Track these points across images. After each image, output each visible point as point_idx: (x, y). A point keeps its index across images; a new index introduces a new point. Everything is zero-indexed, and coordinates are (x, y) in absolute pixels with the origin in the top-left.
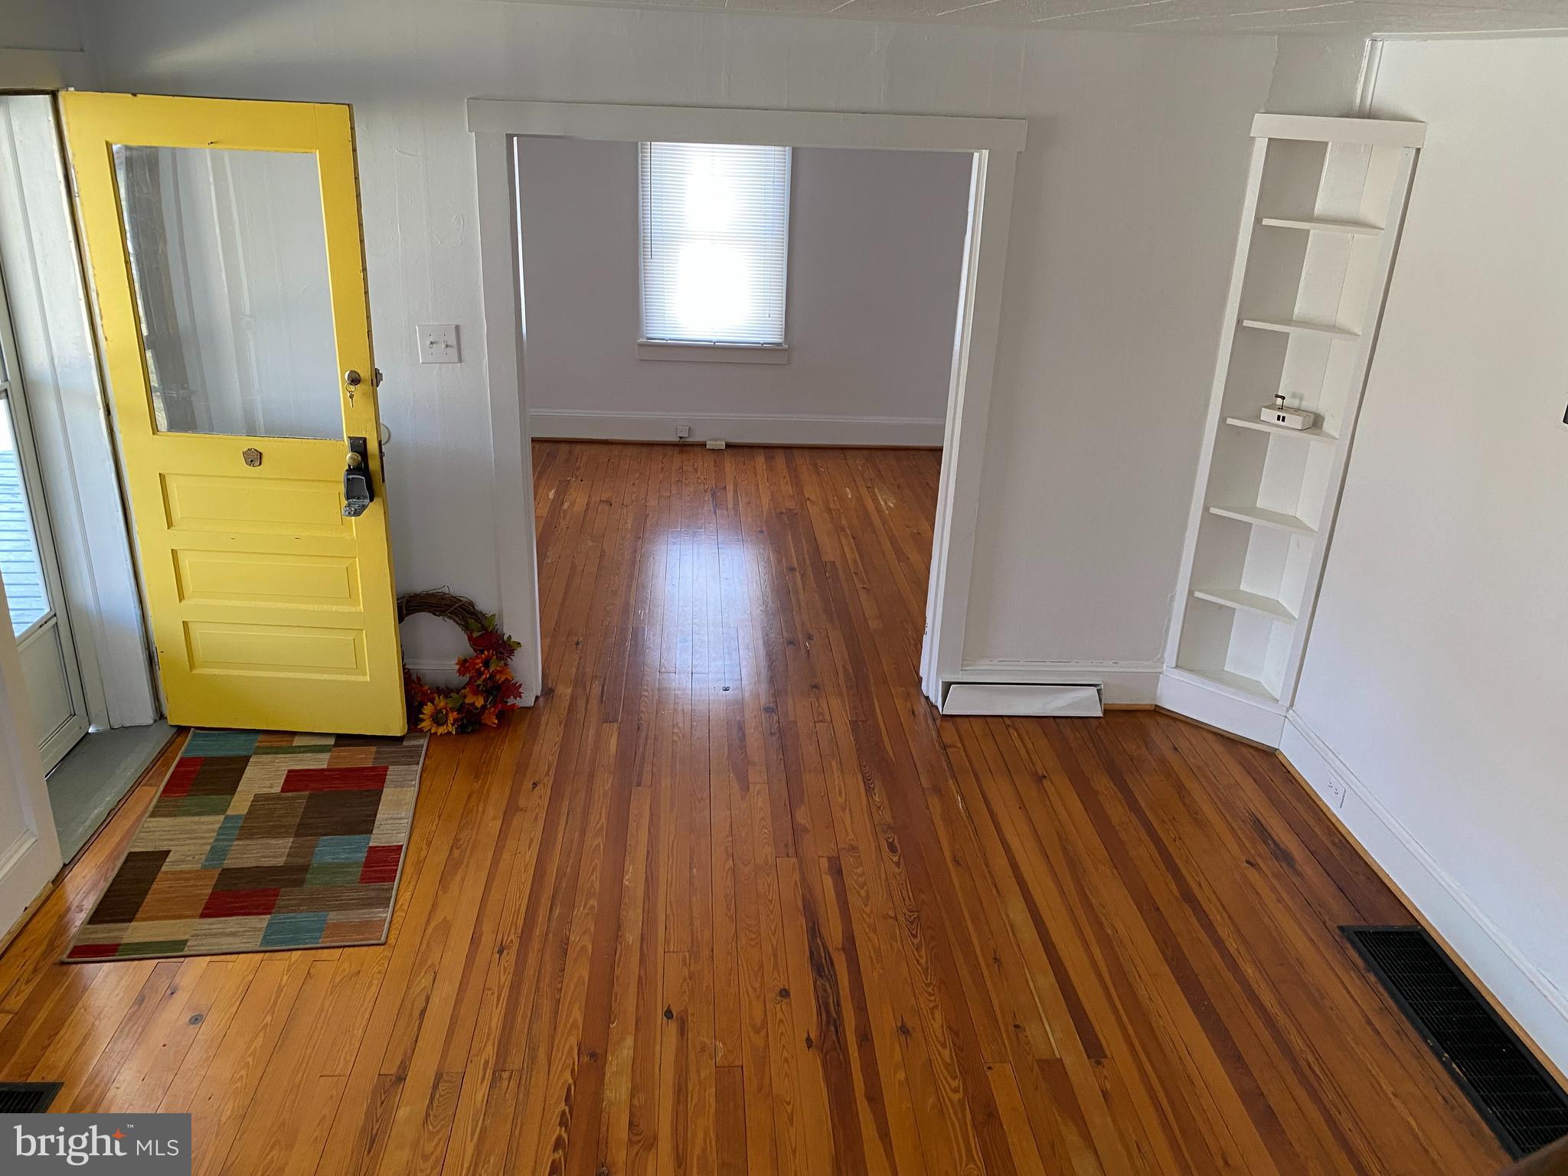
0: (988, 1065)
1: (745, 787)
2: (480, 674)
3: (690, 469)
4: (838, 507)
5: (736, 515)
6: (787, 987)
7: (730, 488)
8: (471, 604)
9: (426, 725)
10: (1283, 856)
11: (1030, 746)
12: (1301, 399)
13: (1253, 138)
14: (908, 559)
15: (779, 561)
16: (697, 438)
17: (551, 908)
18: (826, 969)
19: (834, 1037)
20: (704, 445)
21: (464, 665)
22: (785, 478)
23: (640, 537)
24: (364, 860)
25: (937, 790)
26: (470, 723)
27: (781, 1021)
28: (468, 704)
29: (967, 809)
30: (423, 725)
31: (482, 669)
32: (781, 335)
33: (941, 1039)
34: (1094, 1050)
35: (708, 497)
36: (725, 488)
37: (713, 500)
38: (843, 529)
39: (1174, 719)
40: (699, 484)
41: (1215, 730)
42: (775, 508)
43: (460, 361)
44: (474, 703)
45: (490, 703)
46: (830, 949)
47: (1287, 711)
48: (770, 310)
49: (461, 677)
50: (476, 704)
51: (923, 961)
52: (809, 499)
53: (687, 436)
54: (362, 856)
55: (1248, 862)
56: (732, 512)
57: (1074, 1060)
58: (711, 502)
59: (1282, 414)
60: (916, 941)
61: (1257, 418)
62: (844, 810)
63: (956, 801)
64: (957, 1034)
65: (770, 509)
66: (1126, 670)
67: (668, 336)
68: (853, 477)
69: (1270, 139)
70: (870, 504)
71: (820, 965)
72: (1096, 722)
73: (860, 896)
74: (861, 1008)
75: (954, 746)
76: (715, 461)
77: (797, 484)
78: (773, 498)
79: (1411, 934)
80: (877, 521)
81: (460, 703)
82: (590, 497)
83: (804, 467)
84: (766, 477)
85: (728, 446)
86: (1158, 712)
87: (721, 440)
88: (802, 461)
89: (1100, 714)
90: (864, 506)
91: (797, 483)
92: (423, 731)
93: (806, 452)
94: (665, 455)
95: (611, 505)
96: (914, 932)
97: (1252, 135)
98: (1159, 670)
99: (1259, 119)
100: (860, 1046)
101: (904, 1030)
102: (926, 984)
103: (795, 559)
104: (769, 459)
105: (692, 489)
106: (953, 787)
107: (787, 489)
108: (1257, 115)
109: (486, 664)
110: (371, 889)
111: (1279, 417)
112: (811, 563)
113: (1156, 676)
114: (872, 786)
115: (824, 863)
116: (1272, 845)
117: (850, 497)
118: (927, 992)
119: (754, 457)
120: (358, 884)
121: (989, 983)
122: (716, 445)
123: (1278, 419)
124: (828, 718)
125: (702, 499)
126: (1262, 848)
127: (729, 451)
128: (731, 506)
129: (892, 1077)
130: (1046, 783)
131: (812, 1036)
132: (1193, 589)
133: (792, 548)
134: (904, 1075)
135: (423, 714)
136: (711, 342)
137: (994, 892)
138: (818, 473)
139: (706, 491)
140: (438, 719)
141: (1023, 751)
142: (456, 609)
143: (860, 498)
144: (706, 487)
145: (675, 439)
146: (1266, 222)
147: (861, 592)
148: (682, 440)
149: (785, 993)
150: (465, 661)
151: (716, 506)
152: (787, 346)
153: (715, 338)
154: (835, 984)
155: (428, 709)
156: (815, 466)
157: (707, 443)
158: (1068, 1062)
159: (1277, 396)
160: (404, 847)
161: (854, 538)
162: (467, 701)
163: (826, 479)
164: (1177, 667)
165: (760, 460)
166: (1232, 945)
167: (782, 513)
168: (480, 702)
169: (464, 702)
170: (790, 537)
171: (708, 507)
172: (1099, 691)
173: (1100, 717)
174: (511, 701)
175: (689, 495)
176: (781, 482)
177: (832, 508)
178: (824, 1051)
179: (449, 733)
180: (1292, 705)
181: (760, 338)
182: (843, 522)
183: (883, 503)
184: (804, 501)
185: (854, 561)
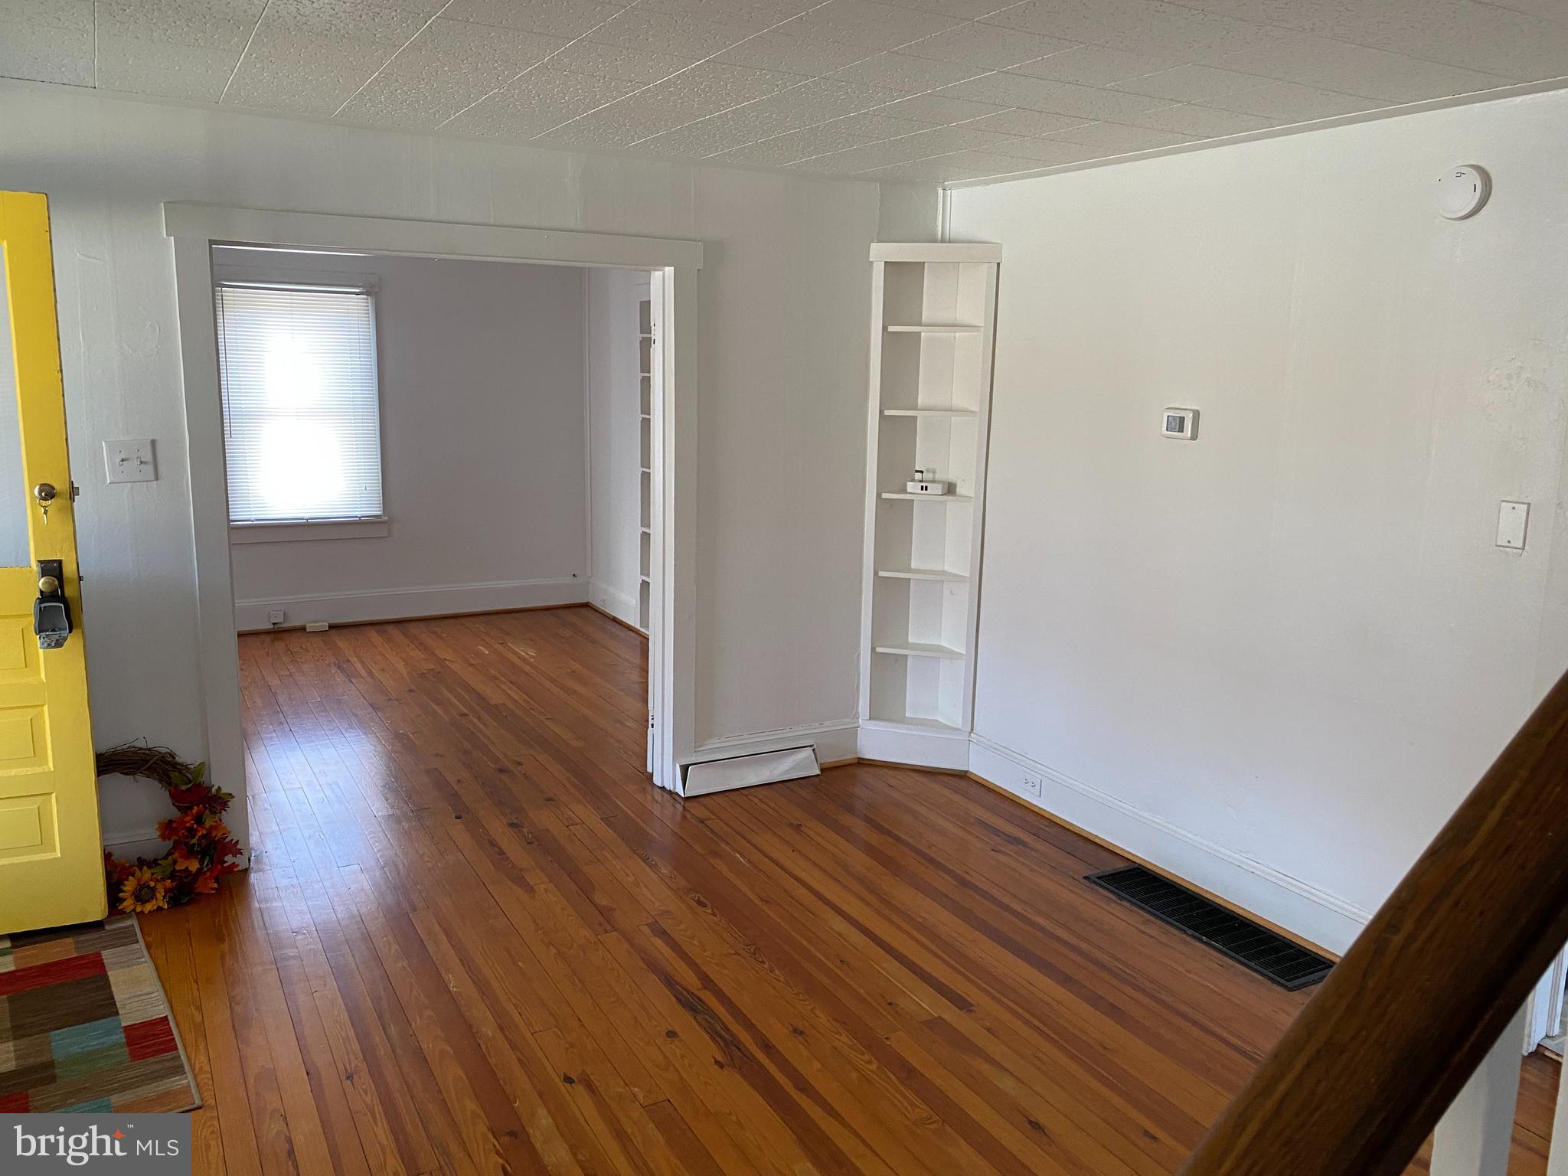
0: (885, 1036)
1: (530, 890)
2: (192, 832)
3: (299, 649)
4: (480, 662)
5: (374, 680)
6: (670, 1029)
7: (354, 660)
8: (173, 756)
9: (128, 904)
10: (1017, 841)
11: (773, 805)
12: (934, 472)
13: (872, 262)
16: (295, 622)
17: (384, 1029)
18: (699, 1007)
19: (739, 1053)
20: (303, 629)
21: (167, 828)
22: (408, 645)
24: (124, 1040)
25: (715, 854)
26: (183, 893)
27: (682, 1056)
28: (180, 871)
29: (749, 862)
30: (125, 904)
31: (195, 826)
32: (380, 507)
33: (833, 1029)
34: (962, 1004)
35: (334, 670)
36: (349, 660)
37: (342, 672)
38: (496, 678)
39: (875, 766)
40: (318, 661)
41: (913, 768)
42: (414, 671)
43: (157, 479)
44: (187, 868)
45: (207, 866)
46: (694, 991)
47: (970, 735)
48: (365, 483)
49: (167, 842)
50: (191, 869)
51: (782, 978)
52: (445, 659)
53: (282, 621)
54: (120, 1037)
55: (993, 850)
56: (368, 679)
57: (949, 1013)
58: (340, 673)
59: (924, 485)
60: (766, 966)
61: (904, 491)
62: (638, 886)
63: (735, 857)
64: (845, 1023)
65: (408, 672)
66: (832, 729)
67: (253, 517)
68: (480, 637)
69: (886, 262)
70: (511, 656)
71: (691, 1004)
72: (816, 779)
73: (694, 945)
74: (749, 1026)
75: (709, 819)
76: (324, 641)
77: (424, 649)
78: (406, 663)
79: (1133, 870)
80: (527, 668)
81: (170, 870)
83: (423, 635)
84: (387, 647)
85: (332, 627)
86: (862, 763)
87: (325, 621)
88: (418, 631)
89: (818, 772)
90: (506, 658)
92: (125, 913)
93: (417, 623)
94: (262, 642)
96: (761, 960)
97: (870, 260)
98: (857, 725)
99: (875, 247)
100: (767, 1054)
101: (797, 1031)
102: (795, 994)
103: (461, 707)
104: (382, 632)
105: (311, 665)
106: (726, 848)
107: (417, 654)
108: (872, 244)
109: (199, 820)
110: (152, 1063)
111: (922, 487)
112: (481, 707)
113: (855, 730)
114: (653, 863)
115: (647, 930)
116: (1002, 835)
117: (487, 653)
118: (800, 1000)
119: (364, 633)
120: (130, 1063)
121: (847, 980)
122: (318, 626)
123: (922, 489)
124: (578, 821)
125: (329, 672)
126: (997, 839)
127: (334, 631)
128: (363, 674)
129: (810, 1070)
130: (803, 829)
131: (719, 1058)
132: (874, 646)
133: (452, 698)
134: (819, 1064)
135: (123, 891)
136: (303, 519)
137: (810, 915)
138: (442, 638)
139: (329, 666)
140: (143, 894)
141: (770, 811)
142: (155, 763)
143: (497, 653)
144: (327, 662)
145: (268, 626)
146: (891, 329)
147: (546, 722)
148: (276, 626)
149: (671, 1034)
150: (170, 822)
151: (347, 676)
152: (386, 518)
153: (306, 516)
154: (714, 1015)
155: (130, 885)
156: (434, 633)
157: (307, 625)
158: (946, 1016)
159: (917, 471)
160: (170, 1018)
161: (511, 683)
162: (178, 868)
163: (453, 642)
164: (870, 719)
165: (373, 634)
166: (1018, 907)
167: (424, 673)
168: (194, 866)
169: (174, 870)
170: (445, 690)
171: (339, 677)
172: (813, 750)
173: (819, 775)
174: (229, 859)
175: (311, 671)
176: (407, 649)
177: (473, 663)
178: (737, 1066)
179: (160, 909)
180: (972, 729)
181: (357, 511)
182: (493, 672)
183: (523, 654)
184: (441, 662)
185: (524, 700)
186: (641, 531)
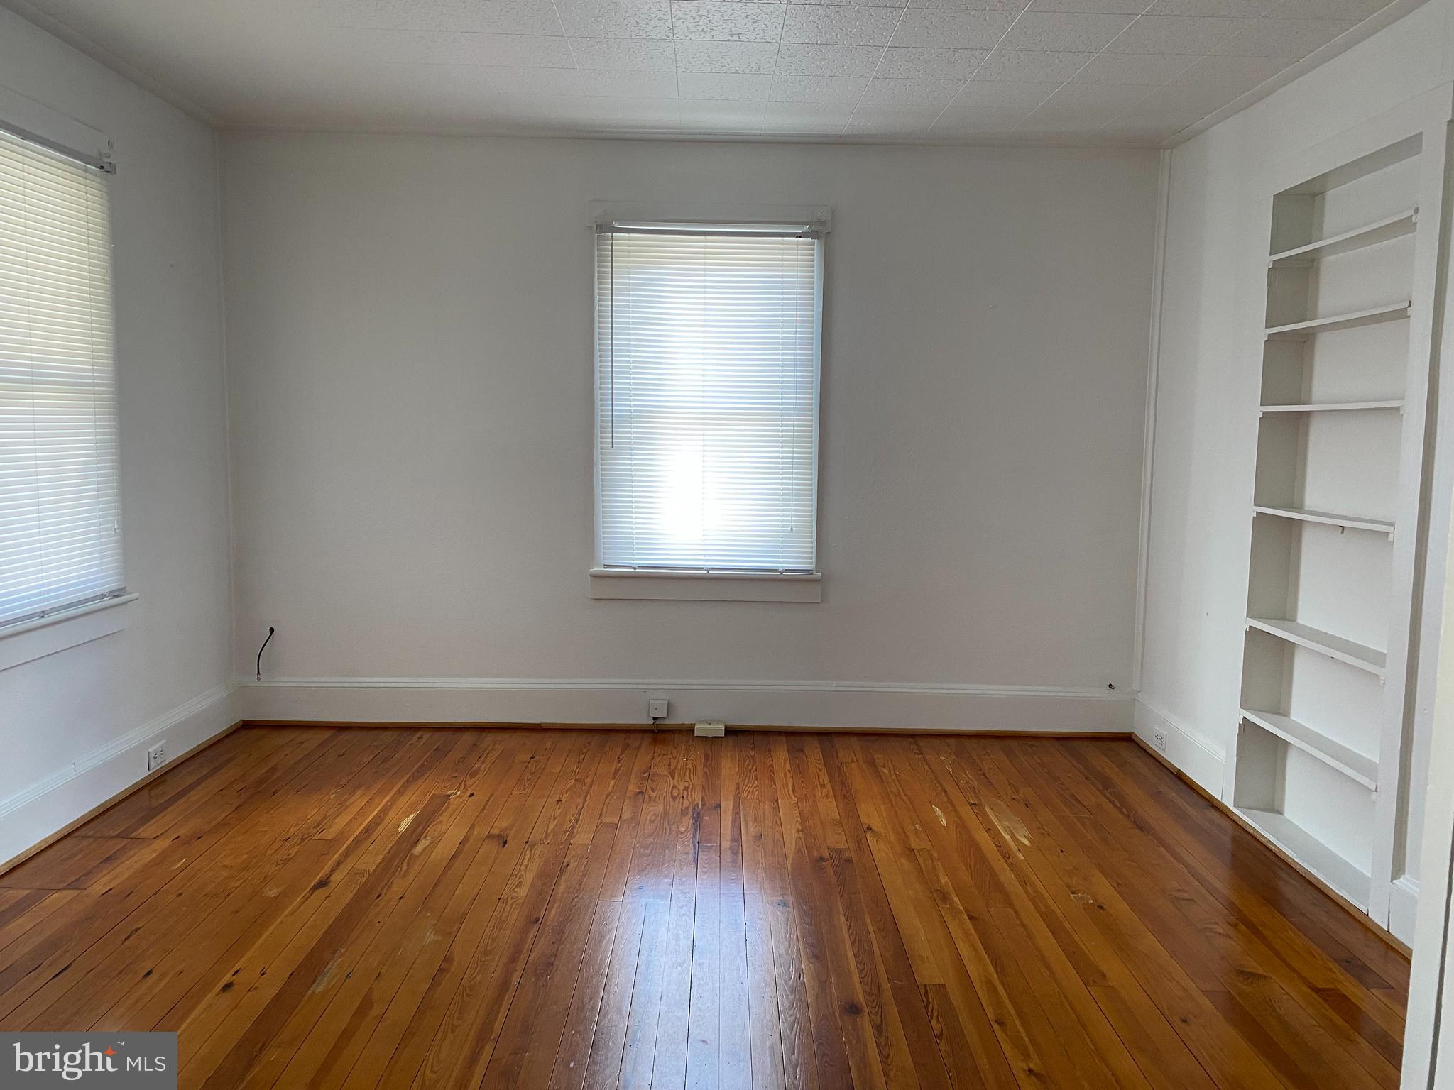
3: (663, 771)
4: (928, 846)
5: (735, 861)
7: (728, 805)
14: (1104, 976)
15: (823, 984)
16: (680, 719)
20: (690, 730)
22: (823, 786)
23: (537, 920)
32: (811, 558)
35: (687, 824)
36: (720, 805)
37: (695, 833)
38: (945, 898)
40: (674, 798)
42: (809, 848)
48: (793, 521)
52: (869, 828)
53: (665, 716)
56: (727, 856)
58: (690, 834)
65: (799, 851)
67: (635, 562)
68: (941, 786)
70: (982, 837)
76: (707, 757)
77: (845, 797)
78: (804, 829)
80: (1008, 877)
82: (472, 827)
83: (854, 766)
84: (790, 785)
85: (731, 732)
87: (718, 722)
88: (850, 756)
90: (974, 844)
91: (847, 798)
93: (854, 740)
94: (626, 746)
95: (505, 843)
103: (856, 979)
104: (796, 753)
105: (659, 808)
107: (829, 808)
112: (893, 989)
117: (944, 823)
119: (770, 750)
122: (711, 729)
125: (674, 827)
127: (731, 739)
128: (726, 844)
133: (848, 945)
138: (880, 777)
139: (684, 813)
143: (962, 827)
144: (686, 803)
145: (644, 720)
148: (657, 722)
151: (698, 843)
152: (819, 576)
153: (708, 564)
156: (872, 763)
157: (696, 727)
161: (970, 917)
163: (895, 789)
165: (781, 757)
167: (822, 859)
170: (843, 918)
171: (684, 846)
175: (652, 822)
176: (818, 793)
177: (913, 846)
181: (779, 562)
182: (944, 879)
183: (1007, 837)
184: (861, 832)
185: (989, 982)
186: (1246, 627)
